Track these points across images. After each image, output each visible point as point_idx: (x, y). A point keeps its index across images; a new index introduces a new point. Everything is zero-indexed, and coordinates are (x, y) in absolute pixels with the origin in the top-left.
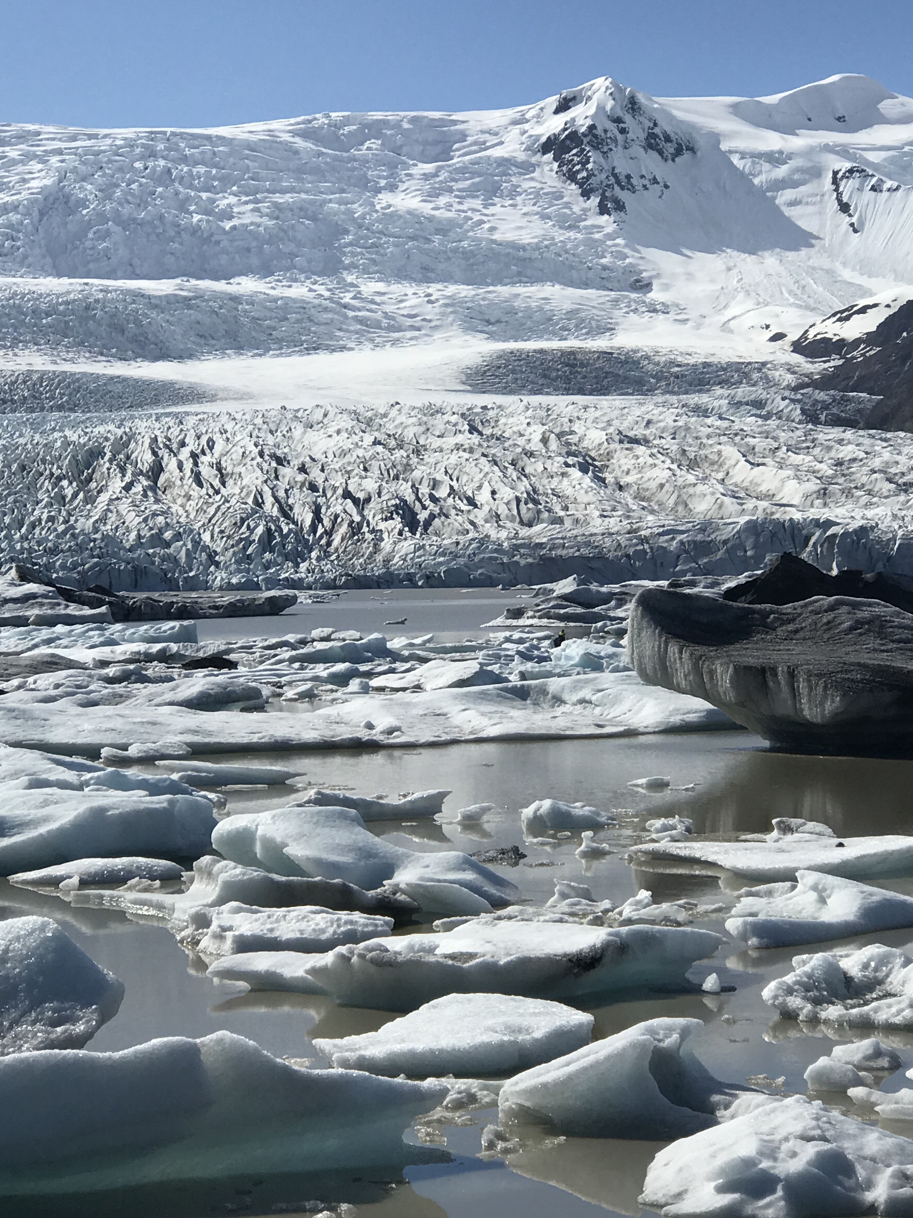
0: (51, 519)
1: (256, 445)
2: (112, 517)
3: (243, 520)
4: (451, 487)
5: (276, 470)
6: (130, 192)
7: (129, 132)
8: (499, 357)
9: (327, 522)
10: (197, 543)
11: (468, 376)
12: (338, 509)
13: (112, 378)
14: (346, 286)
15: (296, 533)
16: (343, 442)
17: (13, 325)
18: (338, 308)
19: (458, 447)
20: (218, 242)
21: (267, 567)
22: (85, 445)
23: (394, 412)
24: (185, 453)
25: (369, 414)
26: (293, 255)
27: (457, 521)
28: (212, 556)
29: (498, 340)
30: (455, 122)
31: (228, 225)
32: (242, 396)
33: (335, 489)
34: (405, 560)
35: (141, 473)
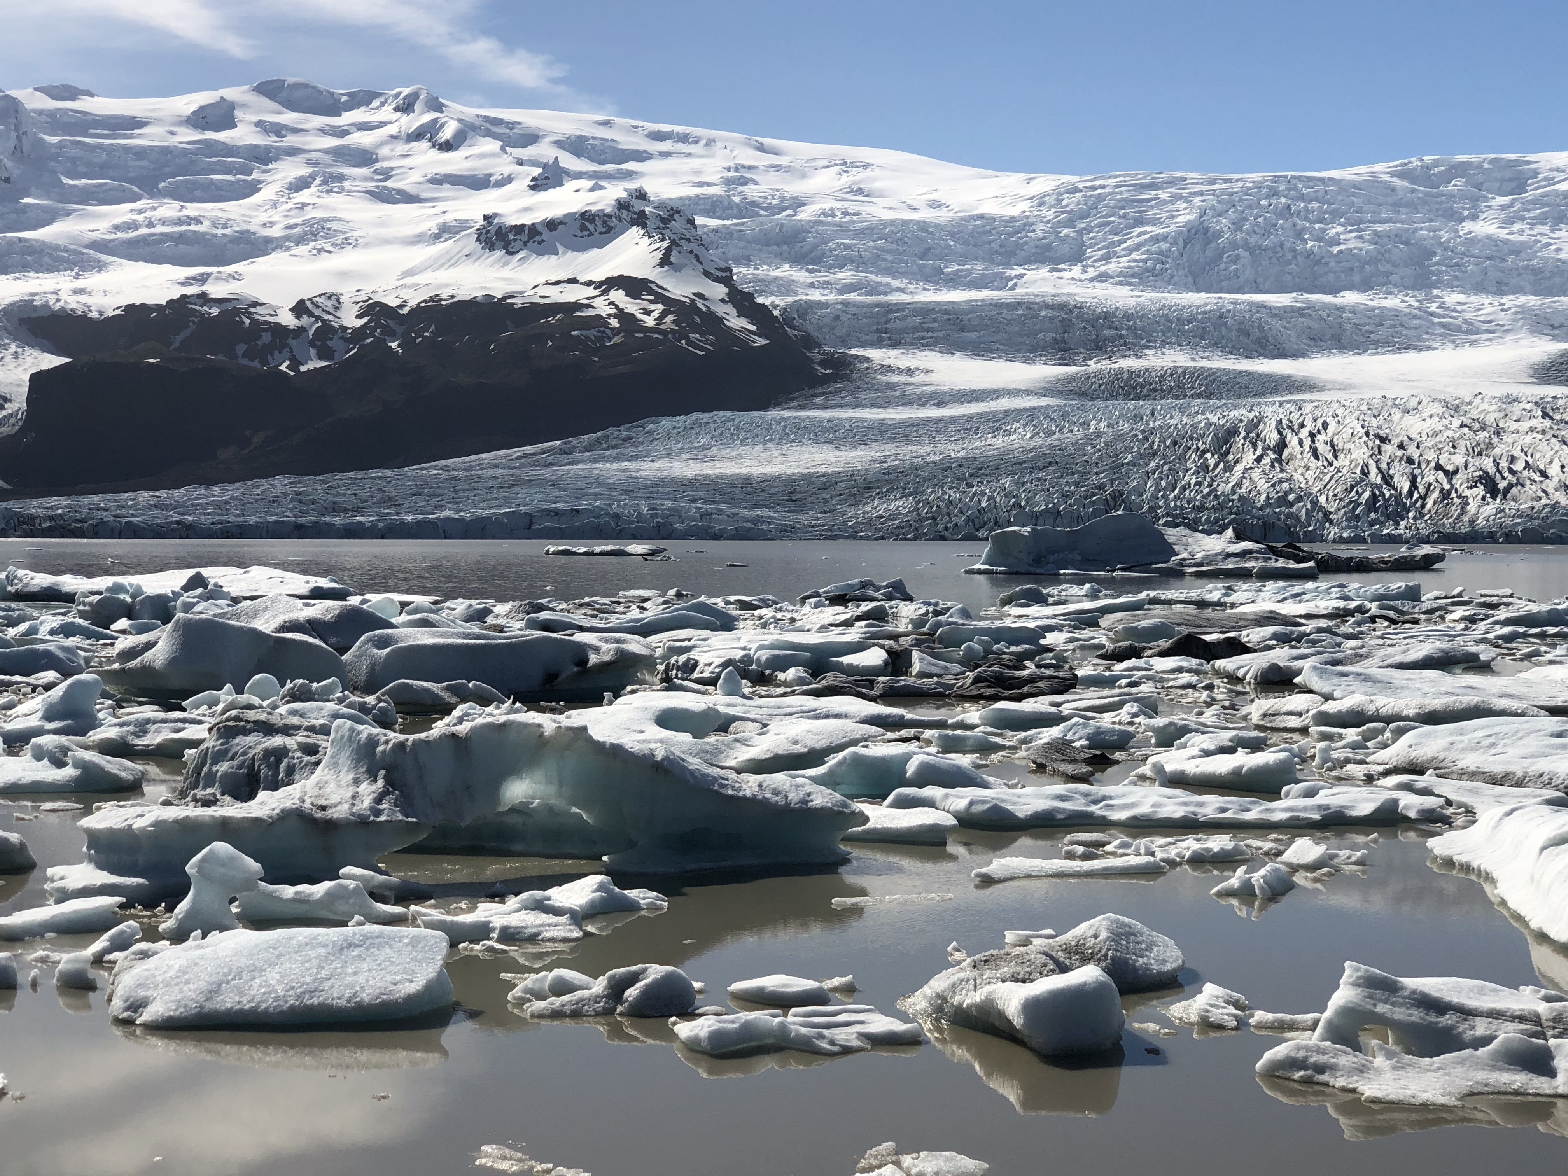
0: (1198, 483)
1: (1363, 427)
2: (1246, 483)
3: (1352, 487)
4: (1527, 462)
5: (1379, 447)
6: (1257, 224)
7: (1257, 176)
8: (1563, 355)
9: (1422, 489)
10: (1315, 503)
11: (1536, 370)
12: (1431, 479)
13: (1240, 372)
14: (1431, 299)
15: (1396, 498)
16: (1435, 424)
17: (1162, 331)
18: (1425, 316)
19: (1532, 430)
20: (1327, 264)
21: (1372, 524)
22: (1224, 425)
23: (1477, 401)
24: (1304, 433)
25: (1457, 402)
26: (1389, 274)
27: (1531, 489)
28: (1327, 514)
29: (1560, 341)
30: (1529, 163)
31: (1335, 250)
32: (1345, 387)
33: (1428, 462)
34: (1487, 521)
35: (1269, 448)
